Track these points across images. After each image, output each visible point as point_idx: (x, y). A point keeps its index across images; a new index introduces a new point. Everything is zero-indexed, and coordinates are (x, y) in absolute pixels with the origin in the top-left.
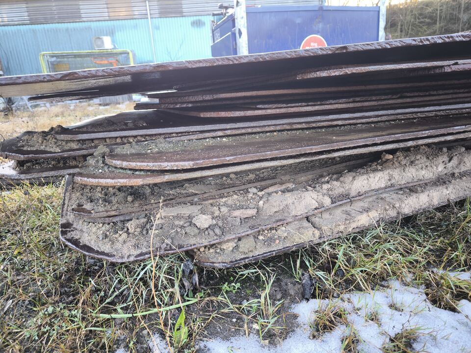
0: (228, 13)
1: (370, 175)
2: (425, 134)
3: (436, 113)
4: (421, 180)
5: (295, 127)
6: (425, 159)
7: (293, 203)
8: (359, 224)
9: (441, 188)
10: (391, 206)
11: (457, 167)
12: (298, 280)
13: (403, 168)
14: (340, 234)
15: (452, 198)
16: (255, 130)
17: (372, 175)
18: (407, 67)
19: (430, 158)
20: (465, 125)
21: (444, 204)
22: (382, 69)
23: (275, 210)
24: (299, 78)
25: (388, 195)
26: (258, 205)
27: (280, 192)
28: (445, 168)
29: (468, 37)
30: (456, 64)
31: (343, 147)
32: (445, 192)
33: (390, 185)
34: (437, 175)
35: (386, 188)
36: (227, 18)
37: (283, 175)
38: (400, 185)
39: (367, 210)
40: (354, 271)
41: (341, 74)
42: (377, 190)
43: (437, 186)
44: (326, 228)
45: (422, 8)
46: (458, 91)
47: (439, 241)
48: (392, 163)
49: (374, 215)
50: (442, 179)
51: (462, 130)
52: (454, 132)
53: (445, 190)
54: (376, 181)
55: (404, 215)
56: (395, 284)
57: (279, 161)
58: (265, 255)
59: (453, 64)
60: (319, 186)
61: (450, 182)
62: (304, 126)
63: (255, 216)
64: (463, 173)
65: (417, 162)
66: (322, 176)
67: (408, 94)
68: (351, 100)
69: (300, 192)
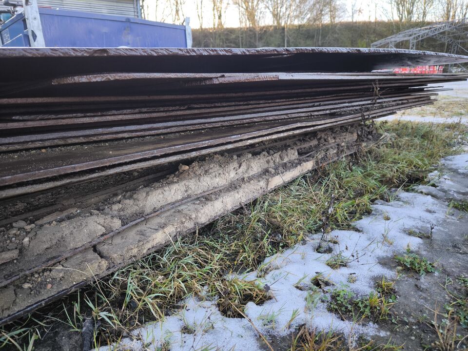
0: (17, 11)
1: (165, 189)
2: (205, 144)
3: (222, 123)
4: (216, 188)
5: (70, 141)
6: (218, 167)
7: (71, 233)
8: (155, 243)
9: (233, 193)
10: (188, 218)
11: (246, 172)
12: (77, 330)
13: (198, 178)
14: (134, 259)
15: (243, 202)
16: (11, 148)
17: (166, 189)
18: (176, 76)
19: (223, 166)
20: (241, 134)
21: (237, 208)
22: (149, 77)
23: (46, 247)
24: (55, 82)
25: (186, 206)
26: (22, 243)
27: (54, 222)
28: (236, 173)
29: (230, 52)
30: (223, 76)
31: (117, 163)
32: (237, 196)
33: (187, 196)
34: (230, 182)
35: (182, 200)
36: (16, 17)
37: (65, 199)
38: (196, 195)
39: (163, 226)
40: (148, 299)
41: (103, 80)
42: (174, 203)
43: (230, 191)
44: (116, 255)
45: (227, 34)
46: (239, 103)
47: (233, 244)
48: (187, 173)
49: (170, 230)
50: (234, 185)
51: (239, 139)
52: (232, 140)
53: (237, 195)
54: (173, 194)
55: (201, 224)
56: (190, 302)
57: (30, 186)
58: (29, 309)
59: (220, 77)
60: (108, 208)
61: (240, 186)
62: (82, 140)
63: (16, 259)
64: (251, 177)
65: (210, 171)
66: (116, 195)
67: (196, 106)
68: (137, 110)
69: (81, 218)
